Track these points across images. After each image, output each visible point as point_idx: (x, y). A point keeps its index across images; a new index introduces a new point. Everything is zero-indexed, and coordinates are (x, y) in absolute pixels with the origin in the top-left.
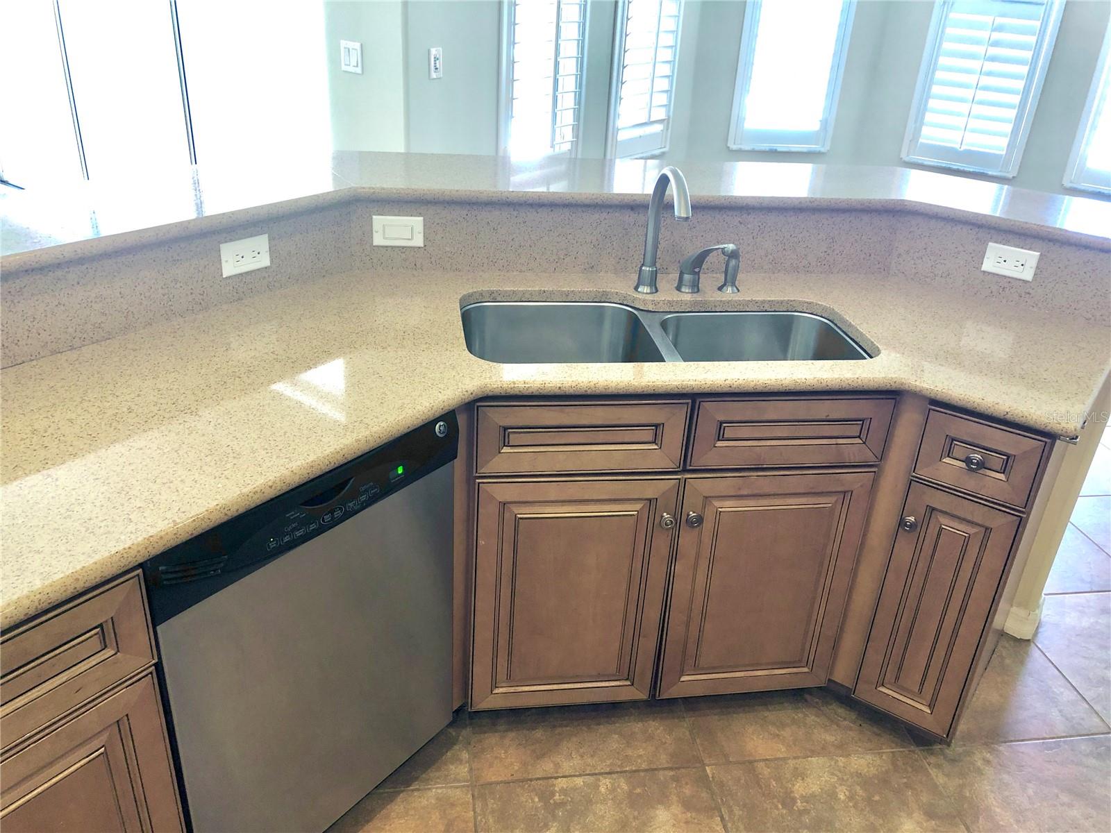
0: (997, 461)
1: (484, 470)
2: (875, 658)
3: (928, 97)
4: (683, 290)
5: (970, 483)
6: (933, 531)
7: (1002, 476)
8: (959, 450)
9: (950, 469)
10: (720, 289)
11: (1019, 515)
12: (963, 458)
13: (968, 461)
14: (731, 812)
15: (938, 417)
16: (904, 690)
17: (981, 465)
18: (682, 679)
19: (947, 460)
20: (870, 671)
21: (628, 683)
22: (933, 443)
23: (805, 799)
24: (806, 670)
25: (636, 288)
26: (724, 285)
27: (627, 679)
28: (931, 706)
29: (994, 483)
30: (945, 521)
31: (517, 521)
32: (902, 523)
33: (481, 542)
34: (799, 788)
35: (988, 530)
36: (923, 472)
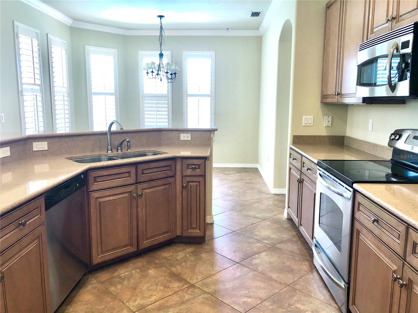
0: (197, 167)
1: (91, 190)
2: (185, 223)
3: (144, 122)
4: (119, 151)
5: (194, 174)
6: (189, 187)
7: (199, 170)
8: (190, 167)
9: (189, 172)
10: (127, 150)
11: (204, 176)
12: (191, 168)
13: (192, 168)
14: (166, 266)
15: (185, 161)
16: (192, 228)
17: (195, 168)
18: (144, 242)
19: (188, 170)
20: (185, 227)
21: (131, 247)
22: (185, 167)
23: (180, 259)
24: (171, 233)
25: (107, 152)
26: (128, 149)
27: (131, 246)
28: (200, 230)
29: (198, 172)
30: (191, 184)
31: (100, 202)
32: (183, 186)
33: (92, 210)
34: (178, 258)
35: (199, 182)
36: (184, 174)
